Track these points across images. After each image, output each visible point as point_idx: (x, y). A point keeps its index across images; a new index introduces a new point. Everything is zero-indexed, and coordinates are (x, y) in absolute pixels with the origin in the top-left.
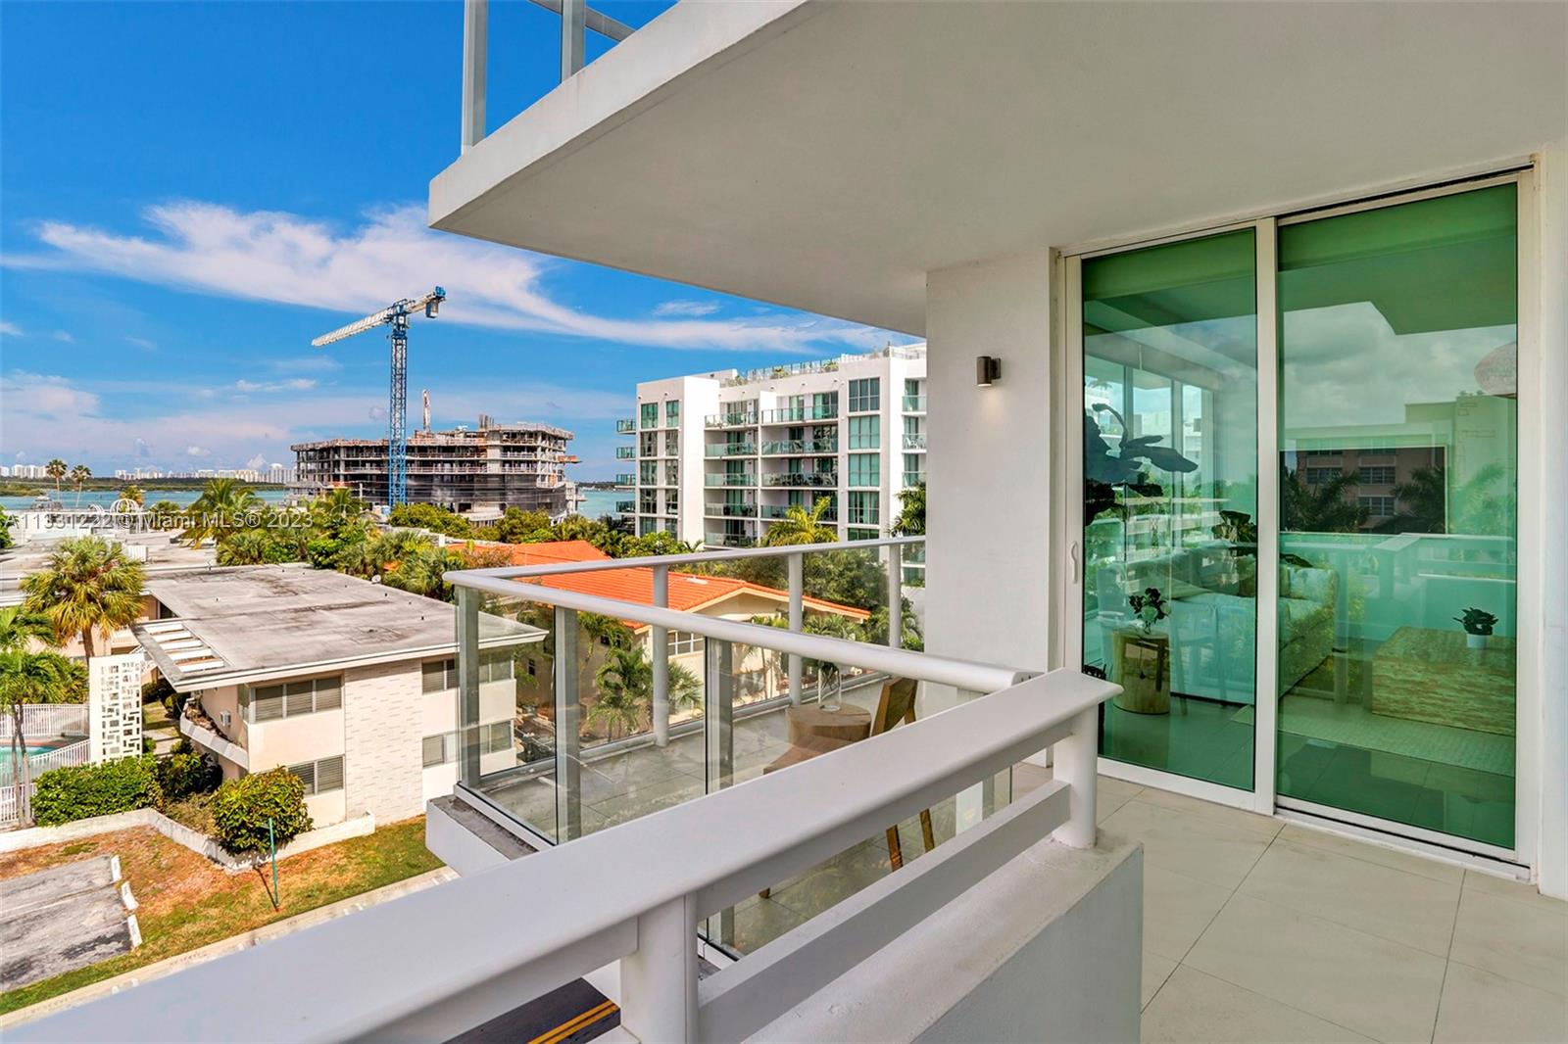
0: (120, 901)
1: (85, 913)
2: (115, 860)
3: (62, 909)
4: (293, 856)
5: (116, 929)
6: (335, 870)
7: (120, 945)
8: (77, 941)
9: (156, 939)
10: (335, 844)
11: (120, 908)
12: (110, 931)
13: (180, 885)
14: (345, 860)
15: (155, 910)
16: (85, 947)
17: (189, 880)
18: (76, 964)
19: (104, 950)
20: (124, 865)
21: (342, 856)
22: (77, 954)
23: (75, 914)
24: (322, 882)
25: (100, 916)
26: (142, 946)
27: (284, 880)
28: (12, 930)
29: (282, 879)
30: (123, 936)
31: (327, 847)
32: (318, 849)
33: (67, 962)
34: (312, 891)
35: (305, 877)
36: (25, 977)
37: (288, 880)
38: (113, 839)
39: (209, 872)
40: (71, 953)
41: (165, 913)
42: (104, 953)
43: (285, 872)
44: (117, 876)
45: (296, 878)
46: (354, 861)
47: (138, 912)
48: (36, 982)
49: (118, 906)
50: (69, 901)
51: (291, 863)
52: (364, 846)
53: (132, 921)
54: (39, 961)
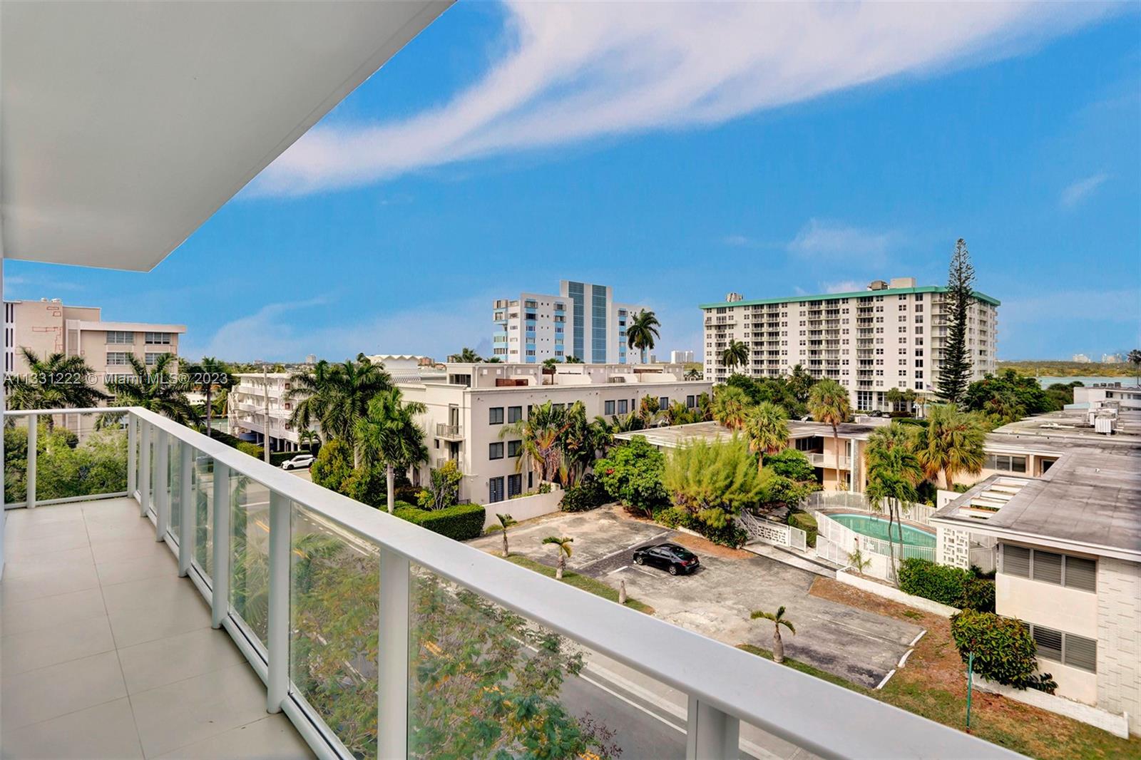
0: (899, 658)
1: (880, 653)
2: (923, 632)
3: (874, 643)
4: (1027, 705)
5: (881, 671)
6: (1047, 739)
7: (873, 682)
8: (860, 665)
9: (887, 692)
10: (1073, 720)
11: (896, 663)
12: (877, 670)
13: (935, 671)
14: (1066, 739)
15: (907, 675)
16: (860, 671)
17: (942, 671)
18: (847, 676)
19: (864, 679)
20: (924, 638)
21: (1067, 733)
22: (853, 671)
23: (876, 650)
24: (1024, 739)
25: (883, 659)
26: (879, 691)
27: (997, 716)
28: (845, 639)
29: (997, 714)
30: (879, 678)
31: (1063, 718)
32: (1053, 714)
33: (846, 672)
34: (1009, 739)
35: (1017, 725)
36: (826, 666)
37: (1001, 718)
38: (935, 620)
39: (958, 675)
40: (852, 669)
41: (908, 681)
42: (862, 680)
43: (1005, 711)
44: (912, 644)
45: (1008, 721)
46: (1073, 745)
47: (899, 671)
48: (826, 671)
49: (896, 660)
50: (881, 641)
51: (1019, 708)
52: (1100, 742)
53: (892, 672)
54: (838, 662)
